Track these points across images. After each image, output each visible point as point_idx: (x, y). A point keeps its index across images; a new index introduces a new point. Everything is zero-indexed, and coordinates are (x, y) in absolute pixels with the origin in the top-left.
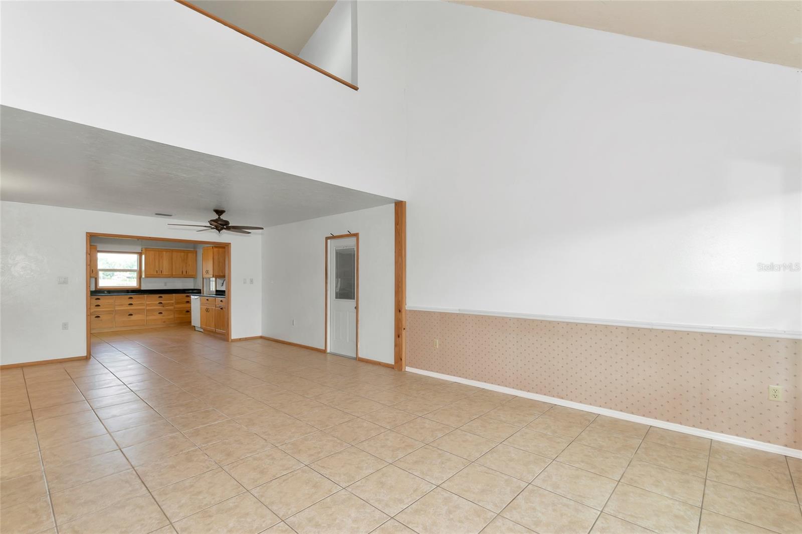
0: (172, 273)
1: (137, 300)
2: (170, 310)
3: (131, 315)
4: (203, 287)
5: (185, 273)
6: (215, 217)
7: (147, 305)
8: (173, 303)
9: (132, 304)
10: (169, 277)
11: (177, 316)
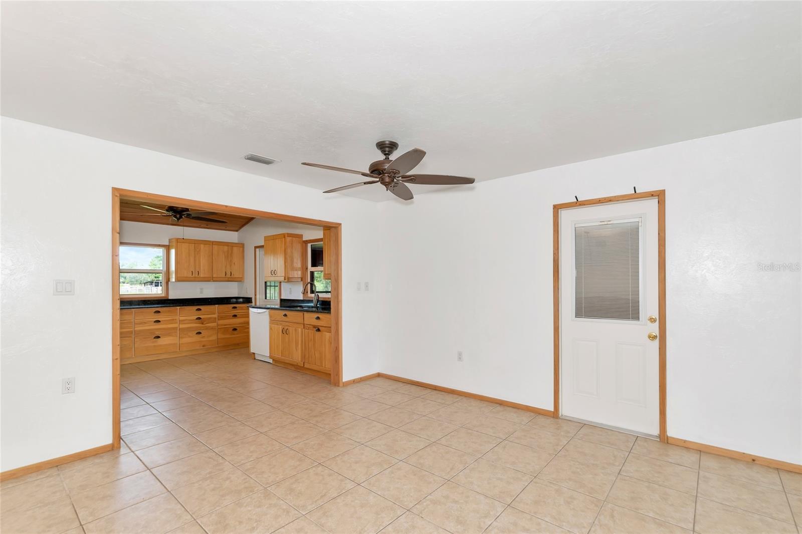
0: (213, 275)
1: (167, 314)
2: (212, 328)
3: (159, 337)
4: (255, 295)
5: (228, 275)
6: (381, 157)
7: (181, 322)
8: (215, 318)
9: (159, 321)
10: (209, 281)
11: (221, 336)
